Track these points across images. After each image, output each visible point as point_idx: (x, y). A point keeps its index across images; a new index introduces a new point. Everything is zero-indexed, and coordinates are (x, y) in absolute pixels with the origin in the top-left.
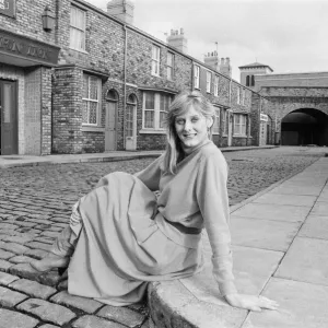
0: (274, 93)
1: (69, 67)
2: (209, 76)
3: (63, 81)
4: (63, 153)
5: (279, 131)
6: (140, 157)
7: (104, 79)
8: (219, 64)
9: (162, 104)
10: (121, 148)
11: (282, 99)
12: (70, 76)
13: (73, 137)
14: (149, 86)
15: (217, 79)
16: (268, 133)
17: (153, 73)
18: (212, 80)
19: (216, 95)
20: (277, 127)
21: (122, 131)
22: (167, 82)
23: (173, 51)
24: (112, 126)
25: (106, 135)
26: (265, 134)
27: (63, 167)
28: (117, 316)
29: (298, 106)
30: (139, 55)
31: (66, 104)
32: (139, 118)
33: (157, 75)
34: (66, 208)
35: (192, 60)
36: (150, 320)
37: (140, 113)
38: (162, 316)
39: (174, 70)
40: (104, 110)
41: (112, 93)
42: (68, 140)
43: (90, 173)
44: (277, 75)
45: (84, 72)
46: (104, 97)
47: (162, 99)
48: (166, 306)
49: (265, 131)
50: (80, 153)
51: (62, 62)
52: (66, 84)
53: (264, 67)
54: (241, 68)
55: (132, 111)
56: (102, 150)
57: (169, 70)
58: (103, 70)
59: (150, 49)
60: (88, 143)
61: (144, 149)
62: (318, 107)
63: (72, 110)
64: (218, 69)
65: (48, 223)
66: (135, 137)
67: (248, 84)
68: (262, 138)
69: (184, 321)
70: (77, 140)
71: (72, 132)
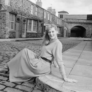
0: (69, 21)
1: (5, 11)
2: (49, 15)
3: (3, 15)
4: (2, 38)
5: (70, 32)
6: (27, 40)
7: (16, 15)
8: (52, 11)
9: (34, 23)
10: (21, 37)
11: (71, 23)
12: (5, 14)
13: (5, 33)
14: (30, 17)
15: (51, 16)
16: (67, 33)
17: (31, 13)
18: (50, 16)
19: (51, 21)
20: (70, 31)
21: (21, 32)
22: (36, 16)
23: (38, 6)
24: (18, 30)
25: (16, 33)
26: (66, 33)
27: (3, 43)
28: (27, 85)
29: (76, 25)
30: (27, 7)
31: (4, 23)
32: (27, 27)
33: (33, 14)
34: (6, 55)
35: (43, 9)
36: (37, 86)
37: (27, 26)
38: (40, 84)
39: (38, 13)
40: (15, 25)
41: (18, 19)
42: (4, 34)
43: (12, 45)
44: (70, 15)
45: (10, 13)
46: (15, 21)
47: (34, 22)
48: (42, 82)
49: (66, 32)
50: (8, 38)
51: (2, 9)
52: (4, 16)
53: (66, 12)
54: (59, 12)
55: (24, 25)
56: (15, 38)
57: (36, 12)
58: (15, 12)
59: (31, 6)
60: (10, 35)
61: (28, 37)
62: (82, 25)
63: (6, 25)
64: (52, 13)
65: (2, 60)
66: (25, 34)
67: (61, 18)
68: (65, 34)
69: (47, 85)
70: (7, 34)
71: (5, 32)
